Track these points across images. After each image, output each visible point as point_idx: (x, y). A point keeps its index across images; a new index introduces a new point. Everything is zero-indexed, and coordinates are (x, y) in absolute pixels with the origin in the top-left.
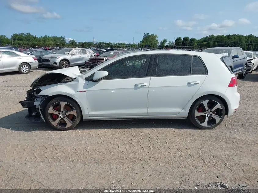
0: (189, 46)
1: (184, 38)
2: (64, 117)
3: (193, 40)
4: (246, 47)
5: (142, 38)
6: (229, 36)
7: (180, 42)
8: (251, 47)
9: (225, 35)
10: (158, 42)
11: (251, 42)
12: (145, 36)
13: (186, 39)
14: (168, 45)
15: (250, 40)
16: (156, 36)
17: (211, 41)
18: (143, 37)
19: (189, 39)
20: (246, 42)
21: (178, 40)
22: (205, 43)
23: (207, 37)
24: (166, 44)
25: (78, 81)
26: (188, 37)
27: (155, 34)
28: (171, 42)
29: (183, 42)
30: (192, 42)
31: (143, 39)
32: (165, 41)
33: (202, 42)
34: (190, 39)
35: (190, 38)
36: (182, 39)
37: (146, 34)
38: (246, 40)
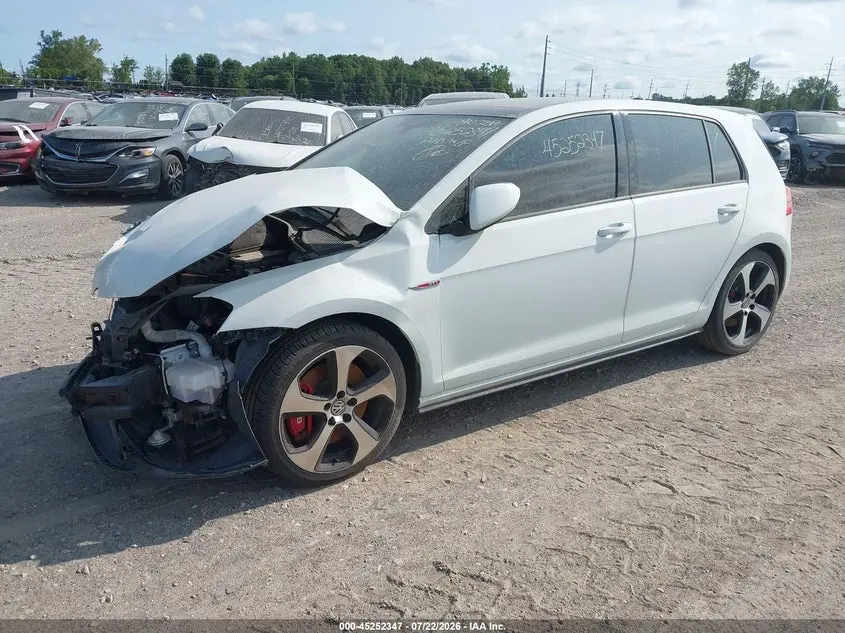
0: (220, 86)
1: (201, 59)
2: (347, 418)
3: (231, 65)
4: (388, 94)
5: (37, 50)
6: (337, 59)
7: (188, 73)
8: (399, 95)
9: (327, 56)
10: (106, 70)
11: (398, 80)
12: (47, 40)
13: (207, 61)
14: (146, 82)
15: (395, 73)
16: (95, 45)
17: (288, 73)
18: (40, 44)
19: (218, 61)
20: (388, 81)
21: (180, 65)
22: (271, 78)
23: (276, 59)
24: (137, 77)
25: (403, 239)
26: (215, 57)
27: (88, 38)
28: (155, 71)
29: (199, 72)
30: (231, 72)
31: (39, 52)
32: (128, 64)
33: (263, 76)
34: (224, 63)
35: (222, 60)
36: (195, 62)
37: (48, 33)
38: (386, 74)
